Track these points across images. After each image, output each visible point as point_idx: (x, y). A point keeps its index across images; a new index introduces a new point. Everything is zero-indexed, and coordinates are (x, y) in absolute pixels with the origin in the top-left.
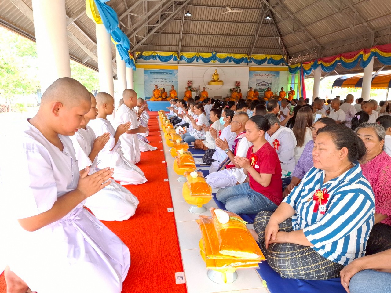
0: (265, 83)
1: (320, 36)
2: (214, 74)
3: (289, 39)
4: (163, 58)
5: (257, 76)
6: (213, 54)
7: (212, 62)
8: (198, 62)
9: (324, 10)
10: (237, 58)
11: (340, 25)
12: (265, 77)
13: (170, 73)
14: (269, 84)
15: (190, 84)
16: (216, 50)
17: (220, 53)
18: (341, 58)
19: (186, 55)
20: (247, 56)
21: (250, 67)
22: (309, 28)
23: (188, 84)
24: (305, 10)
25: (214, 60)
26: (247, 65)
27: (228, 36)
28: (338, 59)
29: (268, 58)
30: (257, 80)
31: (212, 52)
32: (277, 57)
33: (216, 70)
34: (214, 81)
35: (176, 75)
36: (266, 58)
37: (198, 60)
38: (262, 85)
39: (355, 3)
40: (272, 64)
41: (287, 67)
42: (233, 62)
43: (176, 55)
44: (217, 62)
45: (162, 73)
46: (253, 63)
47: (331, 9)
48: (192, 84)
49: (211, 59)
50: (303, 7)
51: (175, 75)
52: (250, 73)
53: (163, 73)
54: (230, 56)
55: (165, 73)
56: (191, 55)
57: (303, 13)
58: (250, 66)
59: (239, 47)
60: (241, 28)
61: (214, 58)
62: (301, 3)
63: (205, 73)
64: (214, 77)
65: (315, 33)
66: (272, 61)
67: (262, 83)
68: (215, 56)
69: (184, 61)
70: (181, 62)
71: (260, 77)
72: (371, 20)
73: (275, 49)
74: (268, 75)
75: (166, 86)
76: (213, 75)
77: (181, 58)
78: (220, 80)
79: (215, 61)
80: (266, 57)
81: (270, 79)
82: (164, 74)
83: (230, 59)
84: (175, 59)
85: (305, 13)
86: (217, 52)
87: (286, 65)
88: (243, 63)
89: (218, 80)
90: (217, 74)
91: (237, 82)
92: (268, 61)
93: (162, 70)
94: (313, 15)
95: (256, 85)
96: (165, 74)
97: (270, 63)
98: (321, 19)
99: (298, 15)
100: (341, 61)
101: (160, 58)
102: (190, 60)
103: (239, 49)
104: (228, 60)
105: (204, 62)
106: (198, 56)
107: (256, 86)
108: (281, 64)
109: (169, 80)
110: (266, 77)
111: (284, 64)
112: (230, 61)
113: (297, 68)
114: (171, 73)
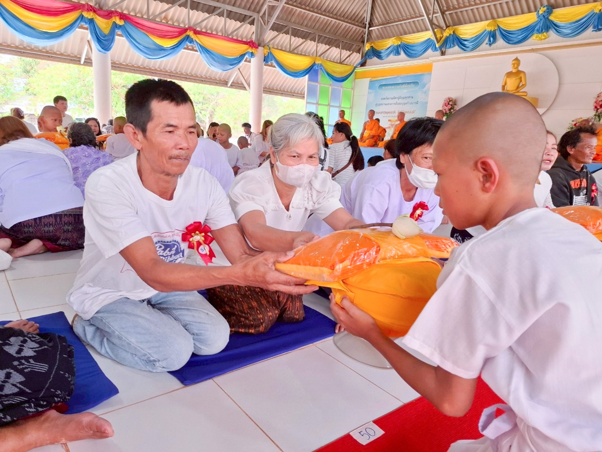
2: (510, 73)
6: (538, 13)
7: (533, 39)
8: (493, 45)
19: (465, 31)
25: (541, 31)
35: (426, 86)
44: (551, 37)
45: (400, 84)
49: (532, 32)
53: (402, 84)
61: (540, 26)
64: (506, 82)
69: (455, 49)
76: (506, 76)
82: (404, 86)
90: (519, 73)
102: (471, 44)
104: (592, 26)
105: (507, 43)
106: (493, 29)
114: (416, 83)
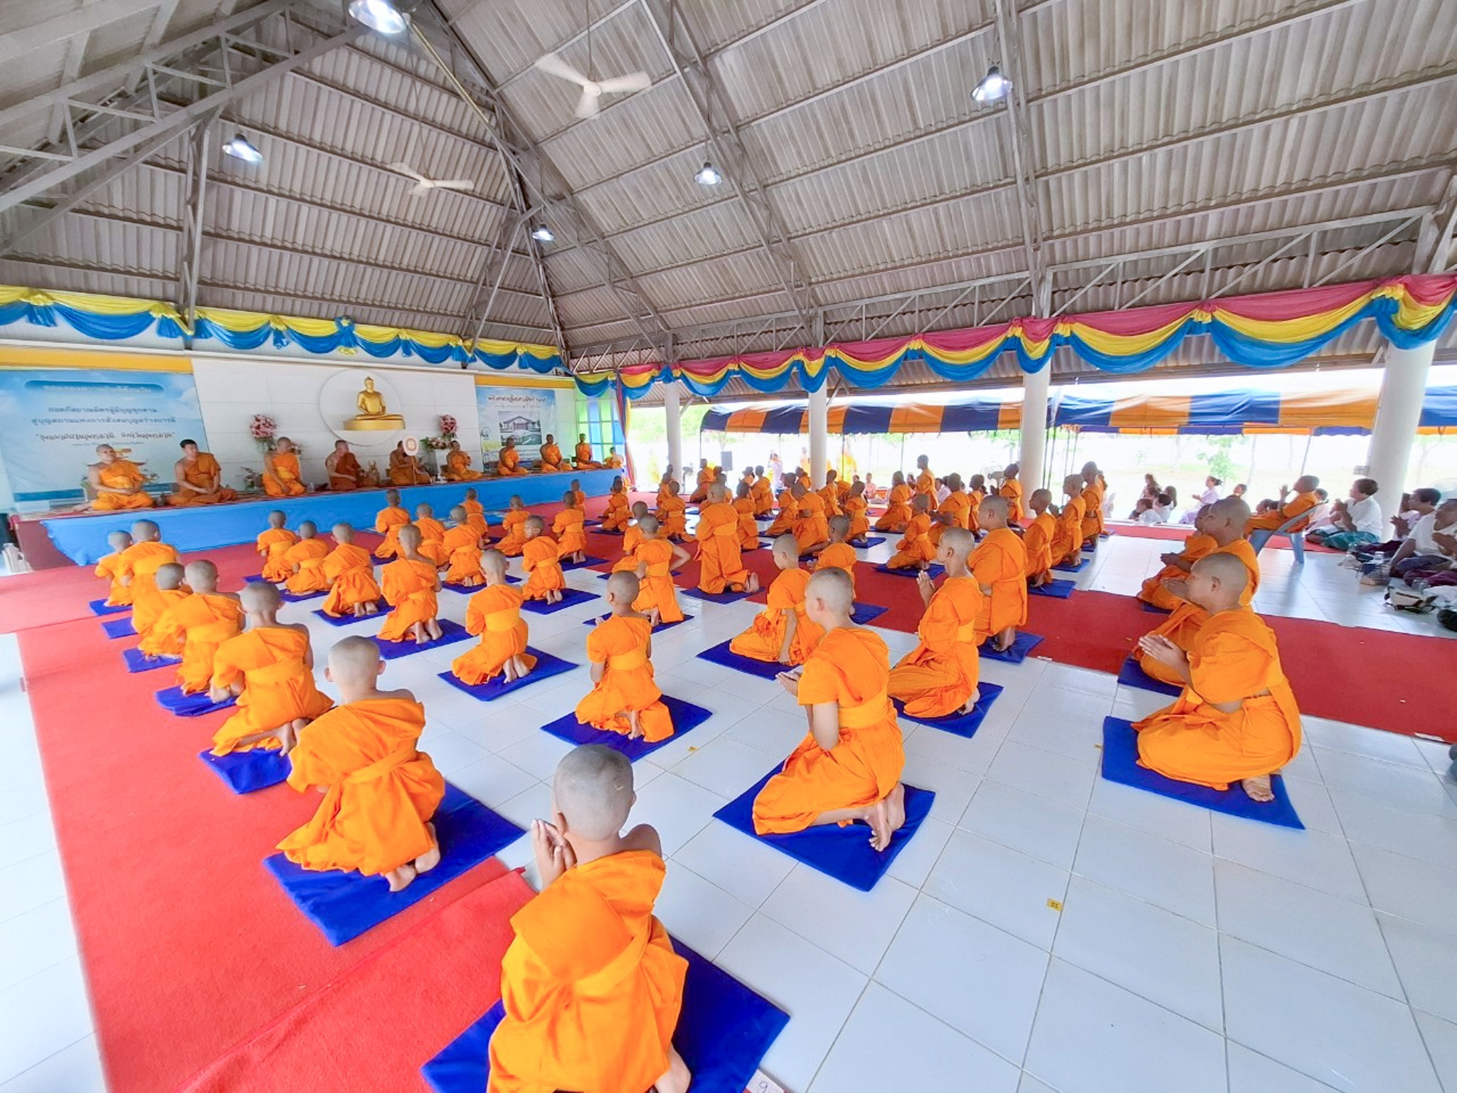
0: (523, 421)
1: (673, 307)
2: (365, 392)
3: (576, 306)
4: (93, 320)
5: (500, 402)
6: (339, 324)
7: (340, 351)
8: (283, 348)
9: (703, 242)
10: (428, 345)
11: (735, 286)
12: (522, 403)
13: (152, 384)
14: (533, 423)
15: (268, 430)
16: (349, 313)
17: (367, 323)
18: (739, 367)
19: (220, 319)
20: (460, 343)
21: (476, 375)
22: (645, 283)
23: (258, 427)
24: (646, 233)
25: (349, 345)
26: (464, 367)
27: (394, 272)
28: (732, 367)
29: (520, 352)
30: (500, 412)
31: (337, 319)
32: (542, 352)
33: (369, 379)
34: (368, 416)
35: (187, 395)
36: (515, 350)
37: (282, 343)
38: (518, 426)
39: (793, 235)
40: (530, 370)
41: (573, 379)
42: (416, 358)
43: (171, 316)
44: (360, 353)
45: (103, 384)
46: (480, 363)
47: (723, 240)
48: (274, 427)
49: (339, 343)
50: (641, 224)
51: (179, 393)
52: (479, 392)
54: (405, 335)
55: (122, 385)
56: (248, 321)
57: (635, 239)
58: (476, 372)
59: (432, 313)
60: (439, 253)
61: (345, 338)
62: (637, 211)
63: (322, 388)
64: (363, 402)
65: (660, 297)
66: (530, 362)
67: (516, 421)
68: (351, 332)
69: (213, 341)
70: (199, 342)
71: (507, 403)
72: (818, 282)
73: (533, 329)
74: (528, 399)
75: (141, 439)
76: (362, 396)
77: (201, 329)
78: (388, 412)
79: (351, 350)
80: (512, 349)
81: (535, 409)
83: (407, 347)
84: (167, 328)
85: (642, 239)
86: (354, 321)
87: (567, 374)
88: (450, 361)
89: (381, 415)
90: (377, 394)
91: (444, 418)
92: (520, 359)
93: (105, 371)
94: (667, 248)
95: (501, 425)
96: (126, 389)
97: (526, 368)
98: (688, 264)
99: (619, 244)
100: (741, 371)
101: (74, 317)
102: (245, 341)
103: (432, 319)
104: (400, 351)
105: (308, 349)
106: (281, 328)
107: (502, 431)
108: (554, 369)
109: (149, 415)
110: (524, 404)
111: (560, 369)
112: (408, 353)
113: (605, 382)
114: (156, 388)
